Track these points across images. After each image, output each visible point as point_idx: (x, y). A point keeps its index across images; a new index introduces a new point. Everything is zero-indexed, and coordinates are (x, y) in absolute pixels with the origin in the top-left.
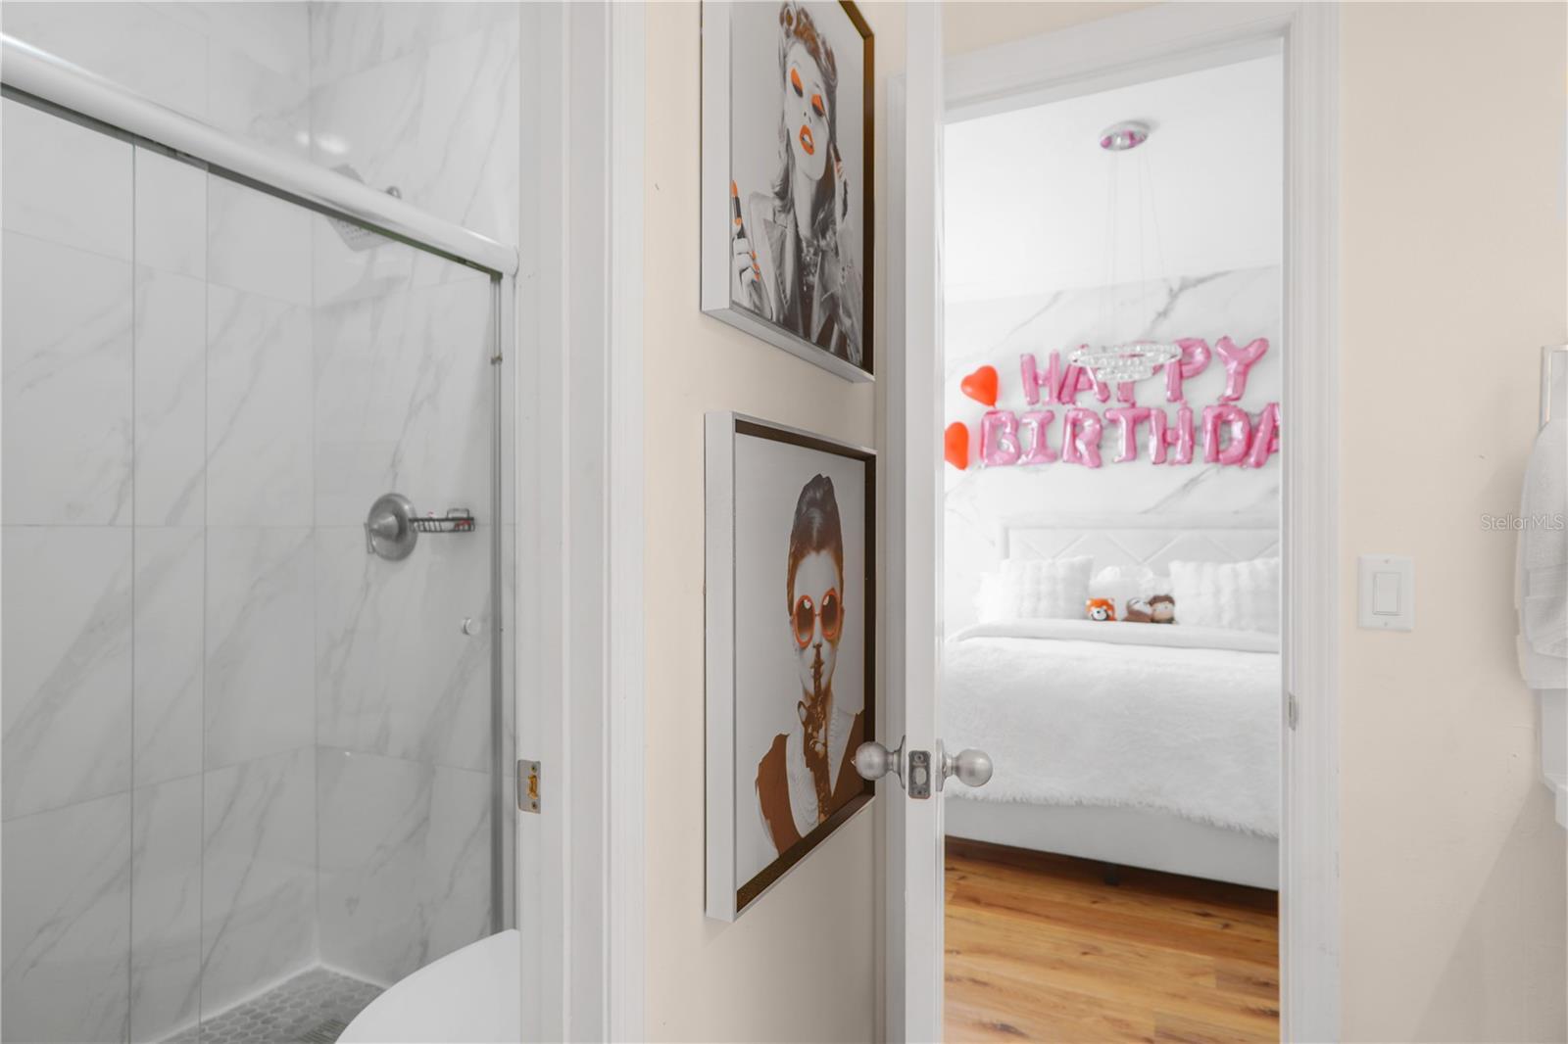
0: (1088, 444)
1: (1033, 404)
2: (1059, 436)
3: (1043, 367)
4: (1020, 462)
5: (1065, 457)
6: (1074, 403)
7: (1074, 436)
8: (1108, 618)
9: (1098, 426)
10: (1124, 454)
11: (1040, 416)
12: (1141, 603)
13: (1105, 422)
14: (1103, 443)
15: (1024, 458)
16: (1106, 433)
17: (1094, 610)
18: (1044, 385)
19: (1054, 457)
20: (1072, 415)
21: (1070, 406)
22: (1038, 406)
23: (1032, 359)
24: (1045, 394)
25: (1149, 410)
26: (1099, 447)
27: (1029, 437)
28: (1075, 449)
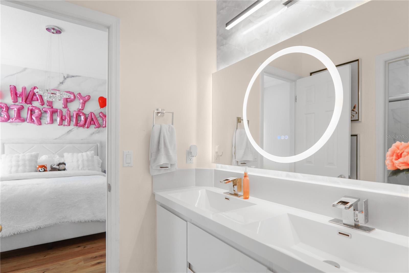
0: (36, 118)
1: (15, 102)
2: (25, 114)
3: (19, 90)
4: (9, 121)
5: (28, 121)
6: (31, 104)
7: (31, 115)
8: (45, 171)
9: (40, 112)
10: (49, 122)
11: (18, 107)
12: (55, 165)
13: (42, 111)
14: (42, 118)
15: (11, 120)
16: (43, 115)
17: (40, 169)
18: (20, 97)
19: (24, 121)
20: (30, 108)
21: (30, 105)
22: (16, 103)
23: (15, 87)
24: (20, 100)
25: (57, 109)
26: (40, 119)
27: (13, 113)
28: (32, 119)
